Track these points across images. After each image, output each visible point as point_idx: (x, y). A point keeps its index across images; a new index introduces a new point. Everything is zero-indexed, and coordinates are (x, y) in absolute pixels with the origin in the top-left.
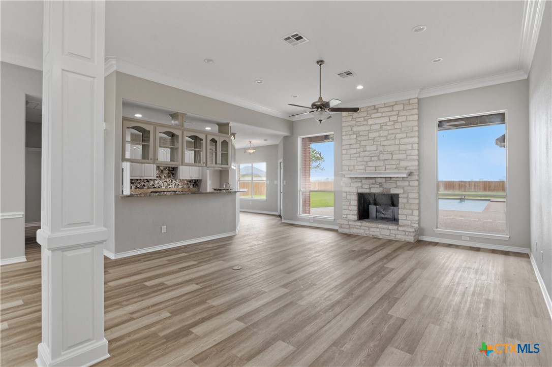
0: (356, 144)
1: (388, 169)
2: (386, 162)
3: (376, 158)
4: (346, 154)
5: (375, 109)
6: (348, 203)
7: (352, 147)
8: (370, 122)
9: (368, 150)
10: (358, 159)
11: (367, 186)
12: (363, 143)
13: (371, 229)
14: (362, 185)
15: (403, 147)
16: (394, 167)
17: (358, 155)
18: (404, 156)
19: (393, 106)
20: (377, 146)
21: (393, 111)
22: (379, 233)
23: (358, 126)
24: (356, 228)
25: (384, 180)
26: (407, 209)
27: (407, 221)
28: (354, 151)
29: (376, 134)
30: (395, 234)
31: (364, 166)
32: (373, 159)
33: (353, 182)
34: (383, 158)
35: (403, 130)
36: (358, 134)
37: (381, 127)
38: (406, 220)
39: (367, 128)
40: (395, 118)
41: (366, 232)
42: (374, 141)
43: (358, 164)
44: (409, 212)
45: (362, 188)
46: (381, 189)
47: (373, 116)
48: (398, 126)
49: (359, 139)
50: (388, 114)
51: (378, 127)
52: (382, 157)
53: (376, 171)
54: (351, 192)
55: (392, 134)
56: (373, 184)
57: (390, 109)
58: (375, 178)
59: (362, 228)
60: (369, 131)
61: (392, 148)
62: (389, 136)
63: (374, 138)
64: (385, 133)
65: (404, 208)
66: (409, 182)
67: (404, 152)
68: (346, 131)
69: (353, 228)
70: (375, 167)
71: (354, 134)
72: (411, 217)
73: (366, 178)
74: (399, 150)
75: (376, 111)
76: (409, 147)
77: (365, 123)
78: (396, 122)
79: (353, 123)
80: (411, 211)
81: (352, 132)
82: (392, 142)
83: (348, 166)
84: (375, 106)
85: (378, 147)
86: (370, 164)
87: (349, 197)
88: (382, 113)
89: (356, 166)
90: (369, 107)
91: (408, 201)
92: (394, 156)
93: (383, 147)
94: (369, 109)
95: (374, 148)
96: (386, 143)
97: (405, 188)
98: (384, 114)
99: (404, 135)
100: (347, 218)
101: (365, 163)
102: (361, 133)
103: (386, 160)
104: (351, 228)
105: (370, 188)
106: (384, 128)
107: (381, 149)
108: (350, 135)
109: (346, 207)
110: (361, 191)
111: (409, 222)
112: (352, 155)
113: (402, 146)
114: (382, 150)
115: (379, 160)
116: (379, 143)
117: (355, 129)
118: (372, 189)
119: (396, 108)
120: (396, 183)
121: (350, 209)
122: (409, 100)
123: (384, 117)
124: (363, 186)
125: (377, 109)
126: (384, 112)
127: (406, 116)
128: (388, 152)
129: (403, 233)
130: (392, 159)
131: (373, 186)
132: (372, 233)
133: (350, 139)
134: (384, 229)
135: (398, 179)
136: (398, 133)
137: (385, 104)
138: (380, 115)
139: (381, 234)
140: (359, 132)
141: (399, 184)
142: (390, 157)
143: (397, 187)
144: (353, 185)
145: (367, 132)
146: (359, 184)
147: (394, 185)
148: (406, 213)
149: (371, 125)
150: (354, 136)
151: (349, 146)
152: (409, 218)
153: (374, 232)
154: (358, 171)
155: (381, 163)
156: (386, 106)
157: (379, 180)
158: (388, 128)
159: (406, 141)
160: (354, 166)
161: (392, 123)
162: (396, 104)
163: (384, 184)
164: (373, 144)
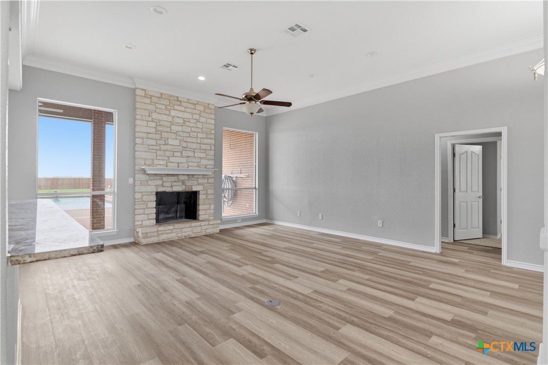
0: (155, 134)
1: (190, 166)
2: (189, 159)
3: (179, 154)
4: (142, 144)
5: (178, 100)
6: (144, 206)
7: (150, 136)
8: (173, 113)
9: (170, 143)
10: (158, 152)
11: (169, 184)
12: (164, 135)
13: (184, 230)
14: (163, 182)
15: (203, 147)
16: (196, 164)
17: (158, 148)
18: (203, 155)
19: (195, 104)
20: (180, 142)
21: (195, 109)
22: (191, 233)
23: (159, 113)
24: (166, 233)
25: (186, 178)
26: (206, 204)
27: (206, 216)
28: (153, 142)
29: (179, 128)
30: (206, 229)
31: (165, 162)
32: (176, 154)
33: (151, 180)
34: (186, 155)
35: (204, 130)
36: (158, 123)
37: (184, 122)
38: (206, 214)
39: (170, 119)
40: (197, 117)
41: (179, 235)
42: (177, 135)
43: (158, 158)
44: (207, 206)
45: (163, 186)
46: (184, 187)
47: (176, 107)
48: (199, 125)
49: (159, 128)
50: (191, 111)
51: (181, 121)
52: (185, 154)
53: (178, 167)
54: (148, 192)
55: (194, 132)
56: (175, 182)
57: (193, 107)
58: (178, 175)
59: (174, 231)
60: (172, 123)
61: (194, 146)
62: (192, 134)
63: (177, 131)
64: (188, 130)
65: (204, 204)
66: (208, 180)
67: (204, 151)
68: (142, 115)
69: (163, 234)
70: (178, 163)
71: (152, 121)
72: (209, 211)
73: (168, 174)
74: (200, 149)
75: (179, 103)
76: (208, 147)
77: (167, 112)
78: (198, 121)
79: (152, 107)
80: (209, 206)
81: (150, 119)
82: (195, 140)
83: (145, 159)
84: (178, 97)
85: (182, 143)
86: (172, 159)
87: (145, 198)
88: (185, 108)
89: (155, 161)
90: (172, 96)
91: (207, 197)
92: (196, 154)
93: (186, 143)
94: (172, 98)
95: (177, 142)
96: (189, 140)
97: (205, 185)
98: (188, 110)
99: (204, 136)
100: (142, 224)
101: (166, 158)
102: (162, 123)
103: (188, 157)
104: (160, 234)
105: (172, 186)
106: (187, 124)
107: (185, 145)
108: (148, 121)
109: (142, 211)
110: (161, 189)
111: (208, 215)
112: (151, 147)
113: (203, 145)
114: (185, 146)
115: (182, 156)
116: (182, 138)
117: (155, 116)
118: (173, 187)
119: (198, 107)
120: (197, 181)
121: (146, 212)
122: (209, 104)
123: (187, 112)
124: (164, 184)
125: (181, 102)
126: (187, 107)
127: (207, 118)
128: (191, 149)
129: (212, 226)
130: (194, 157)
131: (175, 184)
132: (184, 234)
133: (147, 126)
134: (196, 226)
135: (199, 177)
136: (200, 133)
137: (188, 99)
138: (183, 109)
139: (193, 233)
140: (160, 121)
141: (200, 181)
142: (193, 155)
143: (199, 184)
144: (150, 182)
145: (169, 123)
146: (160, 182)
147: (195, 182)
148: (205, 209)
149: (173, 117)
150: (154, 125)
151: (146, 134)
152: (208, 212)
153: (186, 232)
154: (158, 167)
155: (184, 160)
156: (189, 101)
157: (182, 178)
158: (191, 125)
159: (206, 141)
160: (153, 160)
161: (195, 121)
162: (198, 104)
163: (187, 182)
164: (176, 139)
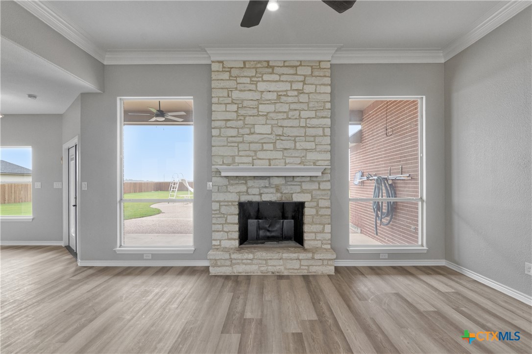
0: (237, 120)
1: (289, 163)
2: (286, 153)
3: (271, 146)
4: (219, 136)
5: (269, 66)
6: (222, 221)
7: (229, 124)
8: (262, 86)
9: (257, 131)
10: (240, 145)
11: (256, 191)
12: (249, 120)
13: (270, 263)
14: (248, 188)
15: (310, 132)
16: (298, 160)
17: (240, 139)
18: (311, 145)
19: (296, 67)
20: (272, 127)
21: (296, 74)
22: (282, 268)
23: (241, 91)
24: (243, 264)
25: (283, 181)
26: (316, 224)
27: (316, 242)
28: (233, 132)
29: (271, 108)
30: (308, 266)
31: (251, 158)
32: (266, 147)
33: (232, 185)
34: (282, 146)
35: (311, 105)
36: (240, 104)
37: (279, 96)
38: (315, 240)
39: (257, 96)
40: (299, 86)
41: (262, 269)
42: (267, 119)
43: (241, 153)
44: (320, 227)
45: (247, 193)
46: (279, 195)
47: (265, 77)
48: (303, 98)
49: (242, 112)
50: (289, 78)
51: (273, 96)
52: (279, 145)
53: (270, 165)
54: (228, 202)
55: (296, 110)
56: (266, 187)
57: (292, 71)
58: (269, 177)
59: (255, 261)
60: (259, 102)
61: (295, 132)
62: (291, 114)
63: (268, 113)
64: (285, 108)
65: (313, 223)
66: (319, 184)
67: (312, 139)
68: (219, 97)
69: (238, 264)
70: (269, 159)
71: (233, 103)
72: (322, 235)
73: (254, 177)
74: (305, 136)
75: (270, 70)
76: (320, 132)
77: (253, 87)
78: (301, 92)
79: (232, 84)
80: (322, 226)
81: (229, 100)
82: (295, 123)
83: (223, 156)
84: (268, 62)
85: (274, 129)
86: (260, 155)
87: (224, 210)
88: (280, 75)
89: (237, 158)
90: (259, 62)
91: (317, 212)
92: (298, 144)
93: (281, 129)
94: (259, 65)
95: (267, 129)
96: (286, 123)
97: (314, 192)
98: (283, 78)
99: (312, 114)
100: (220, 245)
101: (252, 154)
102: (245, 104)
103: (286, 149)
104: (235, 264)
105: (261, 194)
106: (283, 99)
107: (279, 131)
108: (226, 104)
109: (220, 227)
110: (245, 199)
111: (320, 242)
112: (230, 139)
113: (310, 129)
114: (280, 133)
115: (275, 149)
116: (275, 122)
117: (235, 95)
118: (263, 195)
119: (301, 71)
120: (301, 185)
121: (225, 229)
122: (320, 62)
123: (283, 81)
124: (249, 190)
125: (273, 67)
126: (283, 74)
127: (316, 85)
128: (290, 138)
129: (320, 263)
130: (295, 149)
131: (266, 190)
132: (271, 269)
133: (226, 111)
134: (291, 259)
135: (304, 179)
136: (304, 110)
137: (284, 62)
138: (277, 77)
139: (286, 269)
140: (243, 100)
141: (305, 186)
142: (293, 146)
143: (303, 192)
144: (230, 188)
145: (256, 103)
146: (243, 188)
147: (298, 189)
148: (315, 230)
149: (262, 92)
150: (234, 107)
151: (224, 122)
152: (319, 236)
153: (275, 266)
154: (241, 166)
155: (279, 155)
156: (286, 64)
157: (276, 181)
158: (290, 99)
159: (315, 122)
160: (233, 157)
161: (296, 93)
162: (300, 65)
163: (283, 187)
164: (266, 124)
